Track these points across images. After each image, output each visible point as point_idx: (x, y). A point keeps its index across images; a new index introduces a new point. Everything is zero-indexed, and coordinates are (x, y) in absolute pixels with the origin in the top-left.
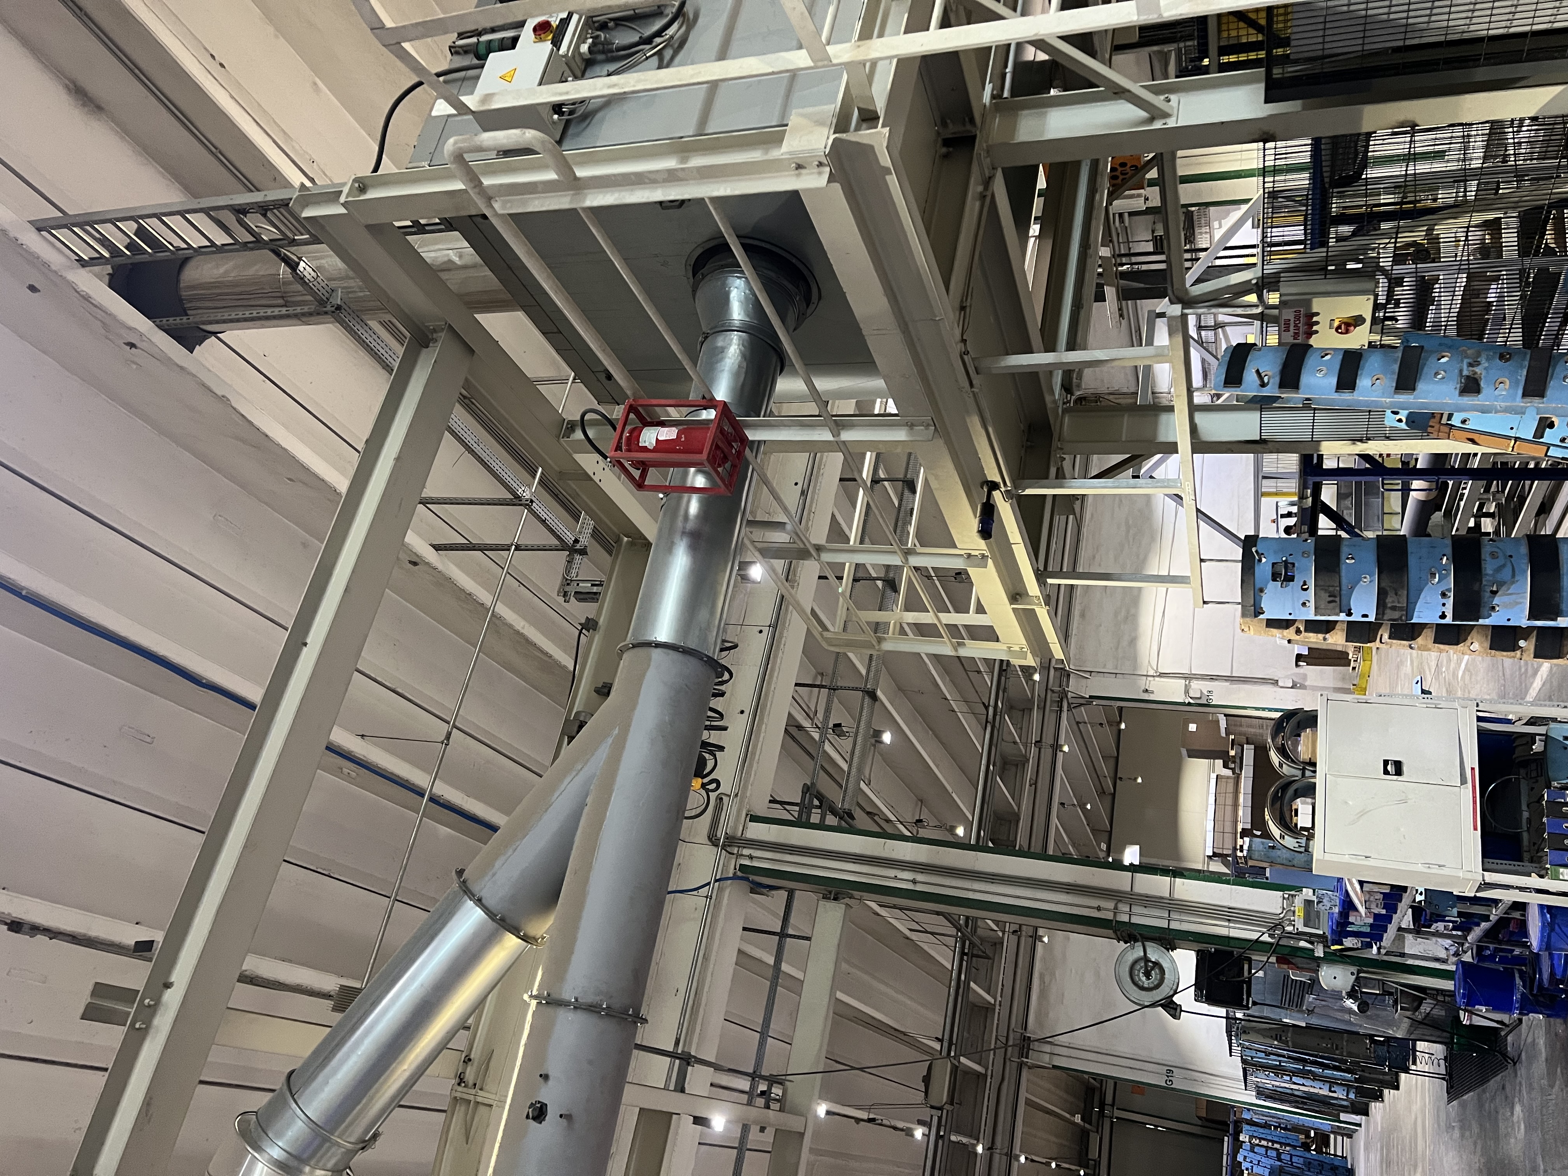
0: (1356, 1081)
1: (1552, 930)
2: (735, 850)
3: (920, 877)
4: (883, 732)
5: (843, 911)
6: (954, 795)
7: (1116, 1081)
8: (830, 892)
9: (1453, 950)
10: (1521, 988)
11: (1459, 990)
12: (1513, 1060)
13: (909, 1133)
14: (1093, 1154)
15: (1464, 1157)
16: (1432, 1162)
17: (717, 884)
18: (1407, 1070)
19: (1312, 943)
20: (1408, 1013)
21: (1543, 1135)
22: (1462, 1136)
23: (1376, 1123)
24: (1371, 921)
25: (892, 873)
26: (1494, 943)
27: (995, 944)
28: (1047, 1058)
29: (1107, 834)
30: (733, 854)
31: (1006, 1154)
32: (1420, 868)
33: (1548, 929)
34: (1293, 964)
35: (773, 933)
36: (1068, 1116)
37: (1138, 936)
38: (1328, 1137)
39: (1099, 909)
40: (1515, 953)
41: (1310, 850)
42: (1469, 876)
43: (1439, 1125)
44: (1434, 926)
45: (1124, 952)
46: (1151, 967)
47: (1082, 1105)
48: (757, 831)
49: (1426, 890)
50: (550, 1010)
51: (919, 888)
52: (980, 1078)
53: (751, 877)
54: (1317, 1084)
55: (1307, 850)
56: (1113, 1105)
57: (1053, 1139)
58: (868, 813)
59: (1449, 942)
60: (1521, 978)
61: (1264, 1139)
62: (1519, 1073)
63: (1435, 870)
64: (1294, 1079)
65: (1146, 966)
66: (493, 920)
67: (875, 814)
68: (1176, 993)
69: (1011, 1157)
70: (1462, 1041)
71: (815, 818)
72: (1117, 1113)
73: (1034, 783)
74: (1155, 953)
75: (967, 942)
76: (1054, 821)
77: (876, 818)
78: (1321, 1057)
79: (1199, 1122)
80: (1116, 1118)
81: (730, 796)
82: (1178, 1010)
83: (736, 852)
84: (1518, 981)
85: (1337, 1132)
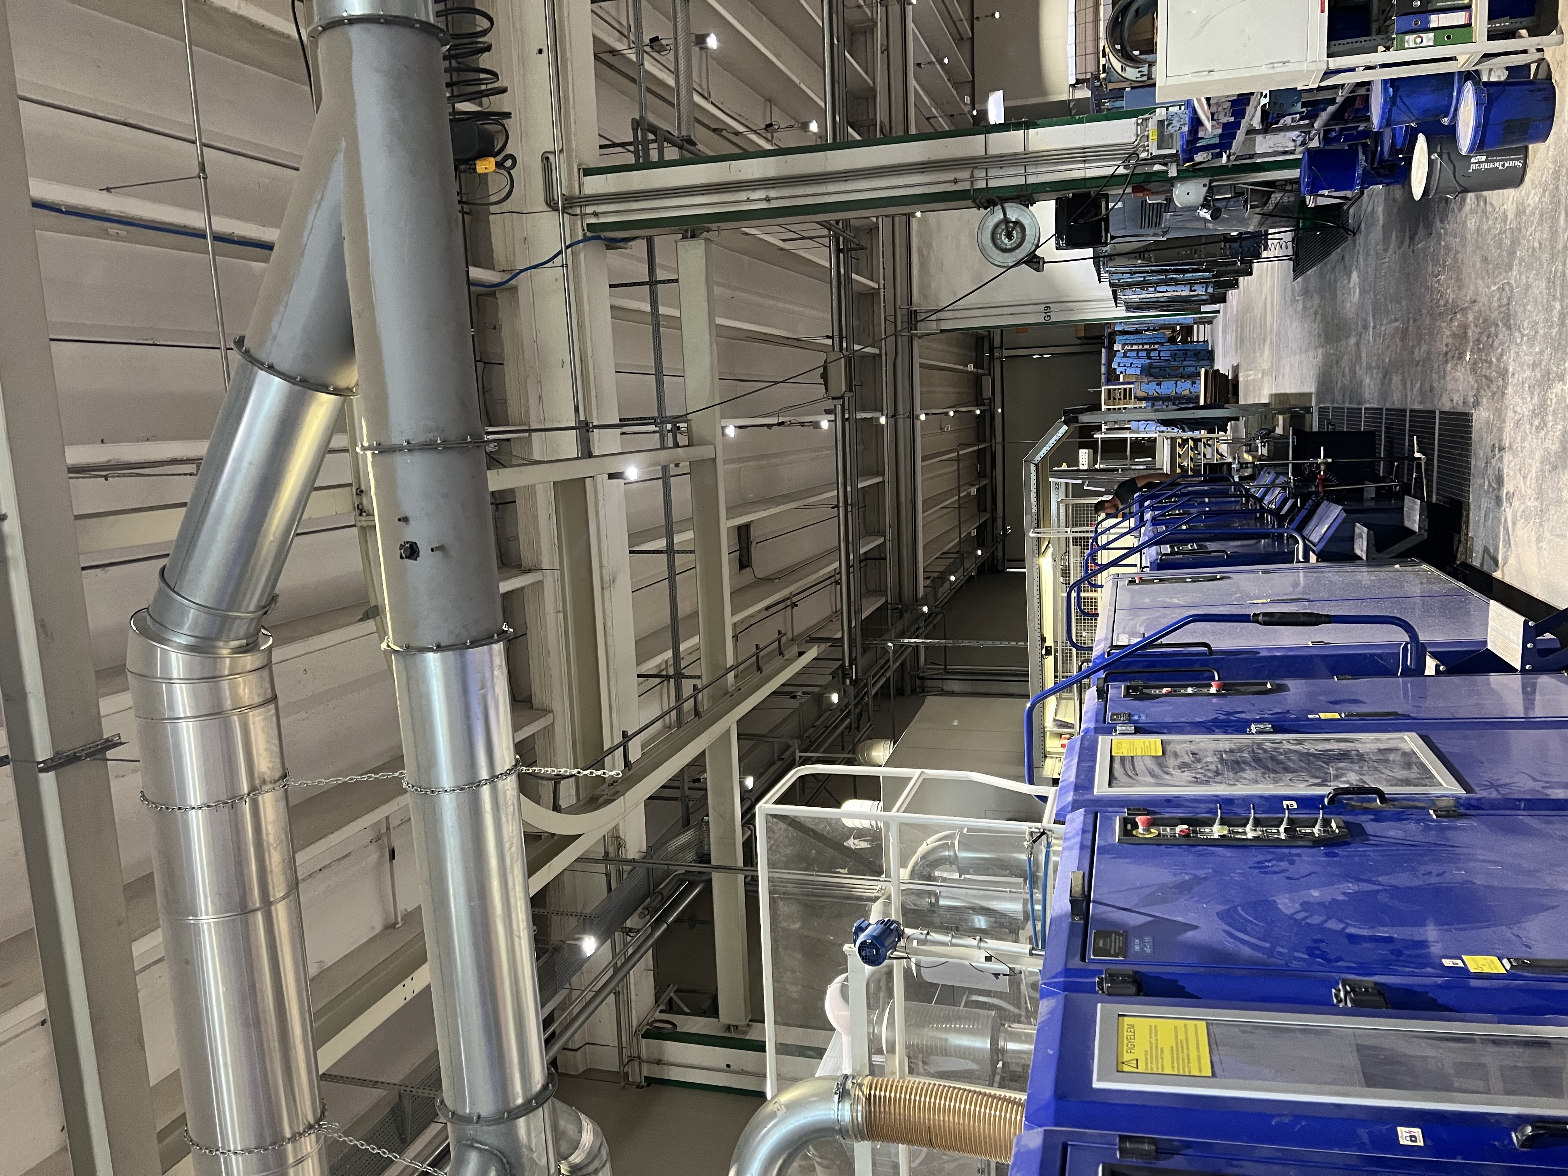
0: (1214, 276)
1: (1394, 103)
2: (578, 211)
3: (773, 193)
4: (708, 35)
5: (703, 246)
6: (802, 86)
7: (1002, 329)
8: (686, 231)
9: (1301, 139)
10: (1364, 163)
11: (1304, 179)
12: (1353, 232)
13: (816, 425)
14: (987, 393)
15: (1306, 326)
16: (1278, 335)
17: (569, 250)
18: (1259, 256)
19: (1165, 164)
20: (1258, 210)
21: (1375, 296)
22: (1305, 307)
23: (1232, 306)
24: (1220, 131)
25: (743, 196)
26: (1340, 124)
27: (871, 230)
28: (934, 325)
29: (970, 85)
30: (576, 215)
31: (909, 417)
32: (1265, 70)
33: (1390, 104)
34: (1147, 190)
35: (643, 284)
36: (961, 367)
37: (997, 200)
38: (1192, 327)
39: (955, 181)
40: (1360, 129)
41: (1153, 76)
42: (1313, 67)
43: (1285, 302)
44: (1282, 121)
45: (984, 219)
46: (1011, 227)
47: (974, 354)
48: (595, 185)
49: (1270, 91)
50: (386, 458)
51: (774, 204)
52: (876, 358)
53: (603, 235)
54: (1179, 288)
55: (1150, 78)
56: (1001, 347)
57: (952, 390)
58: (714, 130)
59: (1297, 133)
60: (1364, 153)
61: (1135, 344)
62: (1357, 242)
63: (1280, 69)
64: (1158, 289)
65: (1007, 227)
66: (295, 384)
67: (722, 130)
68: (1037, 247)
69: (913, 417)
70: (1308, 223)
71: (654, 156)
72: (1006, 353)
73: (886, 49)
74: (1014, 213)
75: (841, 239)
76: (913, 83)
77: (724, 133)
78: (1182, 265)
79: (1079, 342)
80: (1006, 357)
81: (554, 153)
82: (1041, 263)
83: (578, 212)
84: (1361, 157)
85: (1198, 322)
